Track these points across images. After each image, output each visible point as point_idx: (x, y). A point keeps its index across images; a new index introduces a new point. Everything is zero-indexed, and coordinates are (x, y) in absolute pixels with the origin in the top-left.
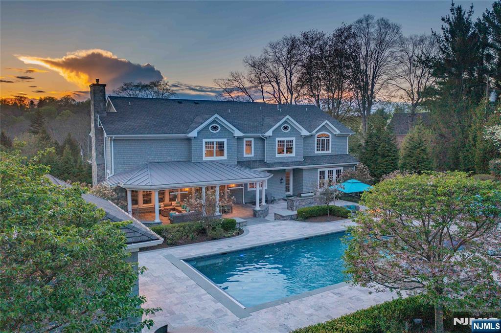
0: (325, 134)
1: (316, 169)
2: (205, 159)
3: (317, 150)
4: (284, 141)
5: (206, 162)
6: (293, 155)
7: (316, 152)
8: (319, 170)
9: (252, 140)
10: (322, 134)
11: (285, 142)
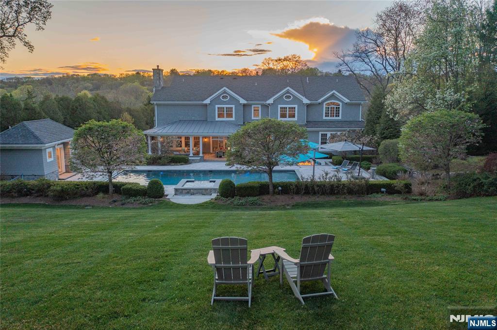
0: (334, 103)
1: (318, 132)
2: (217, 119)
3: (326, 116)
4: (286, 108)
5: (217, 121)
6: (296, 119)
7: (324, 118)
8: (320, 133)
9: (260, 106)
10: (331, 103)
11: (288, 108)
